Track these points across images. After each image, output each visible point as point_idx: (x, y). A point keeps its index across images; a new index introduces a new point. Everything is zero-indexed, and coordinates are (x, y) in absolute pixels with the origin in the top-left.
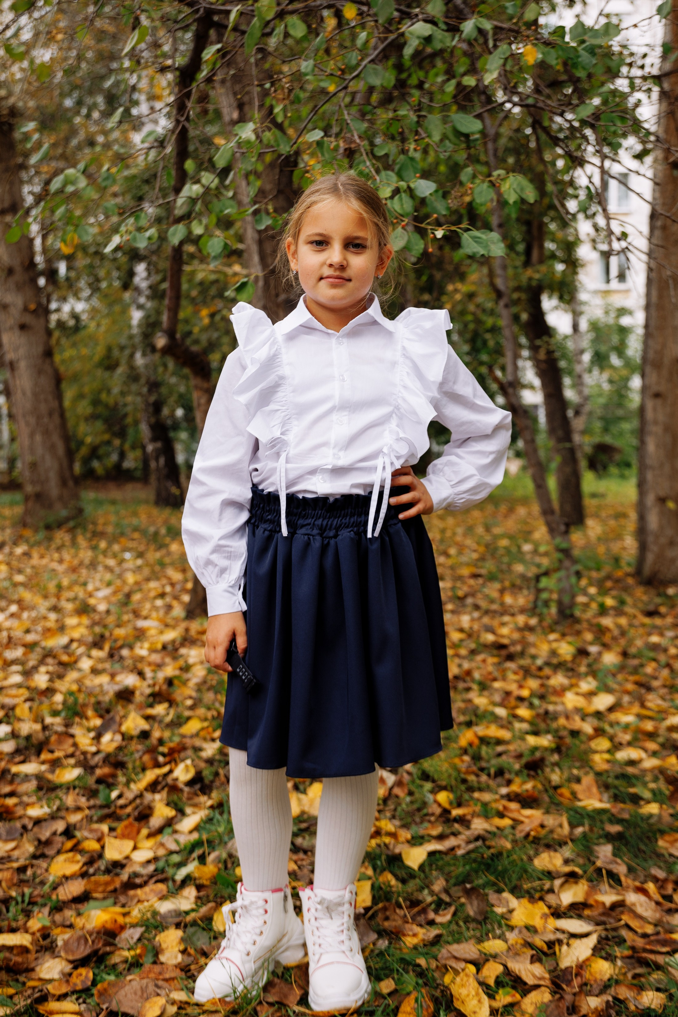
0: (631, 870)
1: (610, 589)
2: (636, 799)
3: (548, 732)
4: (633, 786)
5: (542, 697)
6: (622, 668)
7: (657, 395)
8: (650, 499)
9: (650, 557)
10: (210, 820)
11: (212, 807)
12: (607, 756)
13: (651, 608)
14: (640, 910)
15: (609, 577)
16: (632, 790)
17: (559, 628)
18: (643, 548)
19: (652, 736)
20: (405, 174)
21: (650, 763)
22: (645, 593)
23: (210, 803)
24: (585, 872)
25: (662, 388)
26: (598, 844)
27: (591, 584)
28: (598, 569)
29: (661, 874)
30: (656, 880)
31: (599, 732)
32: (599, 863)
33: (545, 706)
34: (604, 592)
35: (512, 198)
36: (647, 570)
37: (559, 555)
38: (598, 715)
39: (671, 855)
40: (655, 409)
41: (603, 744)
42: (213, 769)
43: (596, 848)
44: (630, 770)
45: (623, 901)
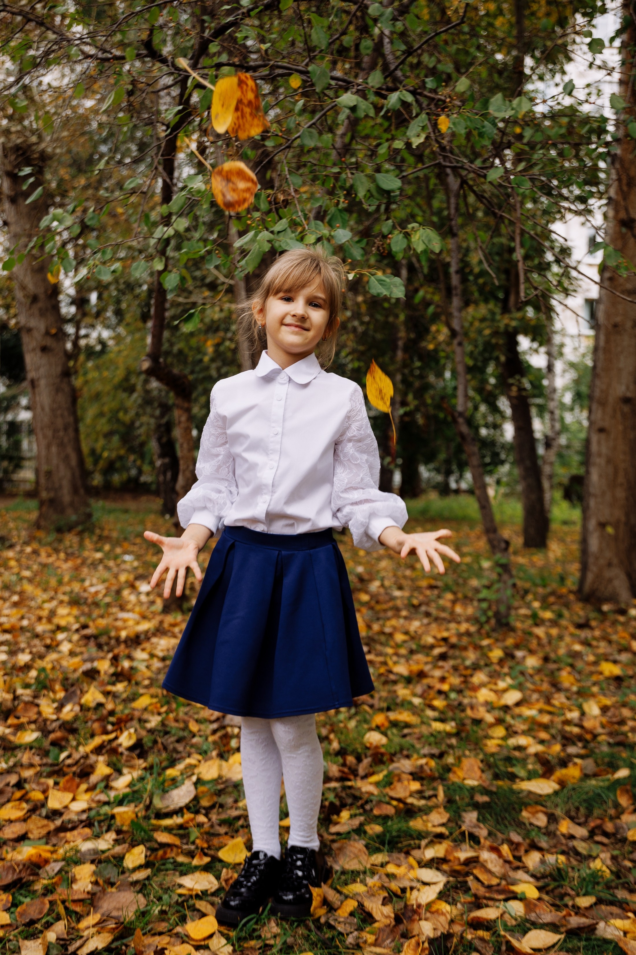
0: (490, 834)
1: (553, 604)
2: (513, 777)
3: (453, 719)
4: (513, 765)
5: (460, 692)
6: (539, 671)
7: (601, 430)
8: (592, 524)
9: (590, 577)
10: (142, 779)
11: (145, 769)
12: (500, 742)
13: (582, 621)
14: (490, 866)
15: (553, 593)
16: (510, 770)
17: (495, 635)
18: (584, 568)
19: (546, 727)
21: (535, 748)
22: (583, 609)
23: (144, 765)
24: (451, 834)
25: (606, 424)
26: (465, 811)
27: (536, 599)
28: (544, 586)
29: (516, 838)
30: (510, 843)
31: (500, 721)
32: (463, 828)
33: (461, 698)
34: (546, 606)
36: (587, 587)
37: (499, 570)
38: (506, 708)
39: (531, 824)
40: (599, 443)
41: (500, 731)
42: (152, 737)
43: (464, 814)
44: (517, 754)
45: (477, 857)
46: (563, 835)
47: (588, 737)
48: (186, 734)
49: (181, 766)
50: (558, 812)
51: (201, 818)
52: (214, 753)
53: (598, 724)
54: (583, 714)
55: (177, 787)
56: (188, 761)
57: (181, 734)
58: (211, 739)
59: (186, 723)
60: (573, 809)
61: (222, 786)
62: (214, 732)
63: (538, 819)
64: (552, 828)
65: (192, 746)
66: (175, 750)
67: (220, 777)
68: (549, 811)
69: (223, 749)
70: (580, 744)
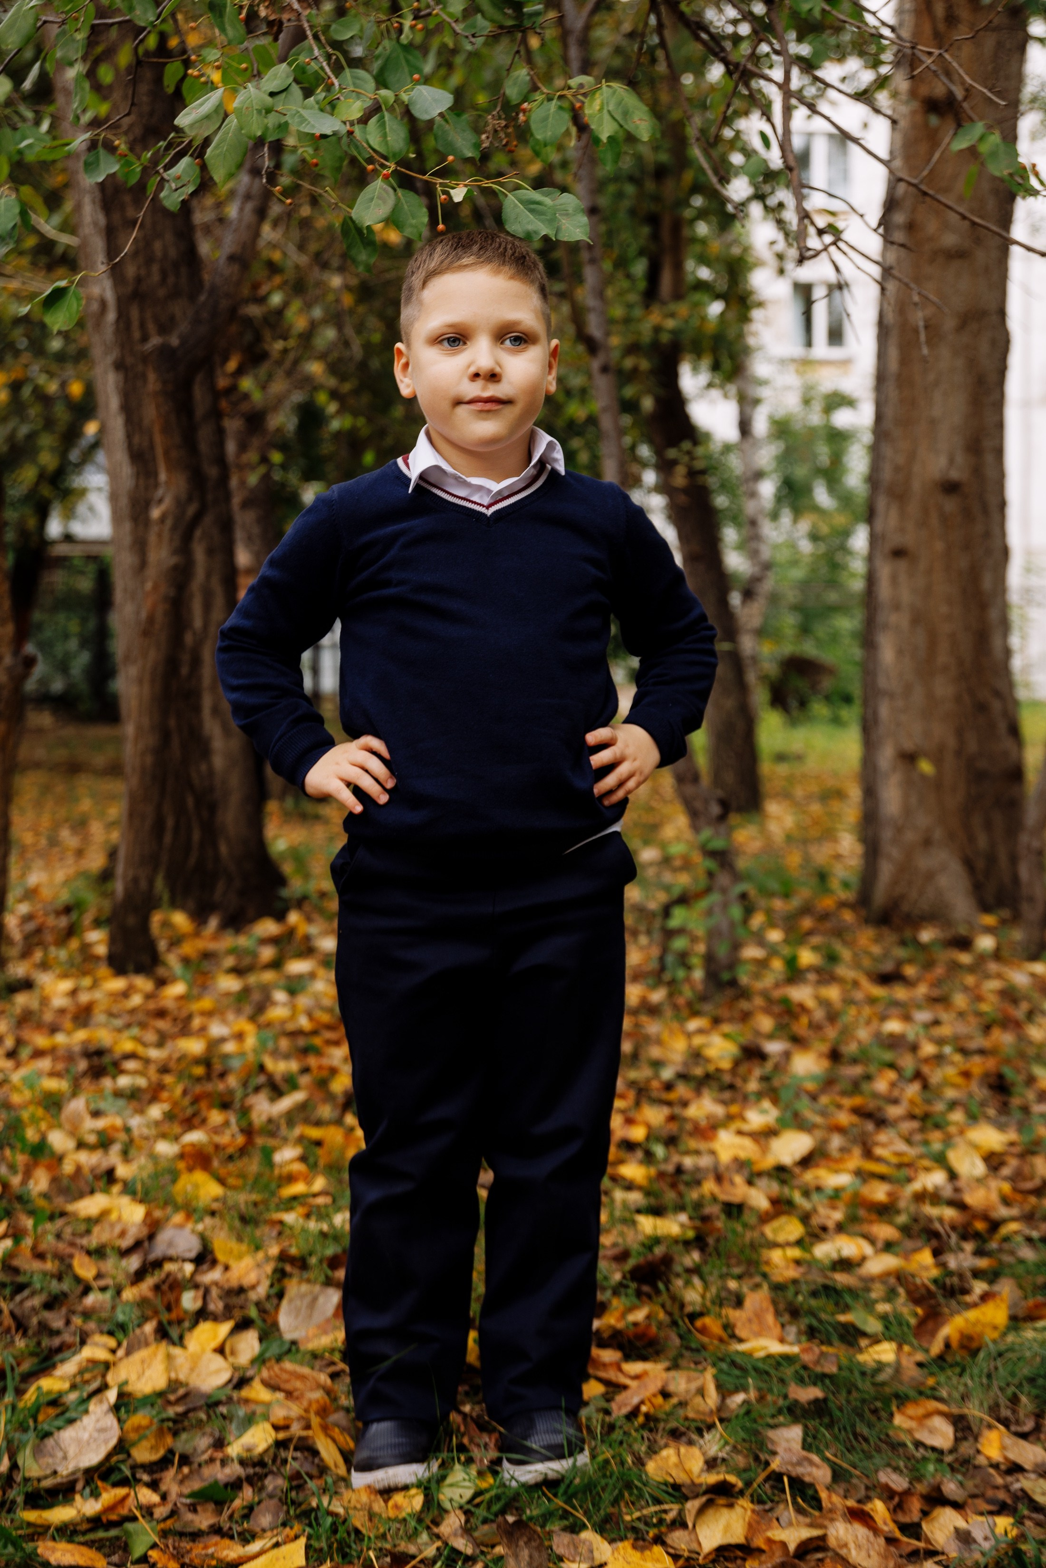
0: (838, 1475)
1: (810, 933)
2: (851, 1336)
3: (681, 1208)
4: (847, 1309)
5: (671, 1141)
6: (828, 1083)
7: (898, 553)
8: (886, 756)
9: (886, 871)
12: (795, 1253)
13: (888, 967)
14: (853, 1555)
15: (806, 910)
16: (842, 1318)
17: (707, 1007)
18: (872, 852)
19: (884, 1211)
20: (391, 78)
21: (879, 1264)
22: (877, 940)
24: (748, 1484)
25: (908, 539)
26: (774, 1427)
27: (771, 924)
28: (786, 895)
29: (898, 1482)
30: (888, 1494)
31: (781, 1206)
32: (776, 1464)
33: (676, 1158)
34: (796, 937)
35: (605, 130)
36: (880, 895)
37: (710, 864)
38: (780, 1172)
39: (918, 1444)
40: (894, 580)
43: (771, 1434)
44: (841, 1279)
45: (823, 1538)
46: (996, 1466)
47: (980, 1226)
48: (65, 1286)
49: (69, 1367)
50: (974, 1411)
51: (147, 1496)
52: (149, 1328)
53: (994, 1197)
54: (953, 1176)
55: (71, 1421)
56: (87, 1352)
57: (55, 1286)
58: (129, 1294)
59: (64, 1260)
60: (1003, 1401)
61: (180, 1409)
62: (139, 1276)
63: (932, 1431)
64: (966, 1448)
65: (87, 1315)
66: (45, 1329)
67: (174, 1385)
68: (955, 1410)
69: (165, 1317)
70: (969, 1247)
